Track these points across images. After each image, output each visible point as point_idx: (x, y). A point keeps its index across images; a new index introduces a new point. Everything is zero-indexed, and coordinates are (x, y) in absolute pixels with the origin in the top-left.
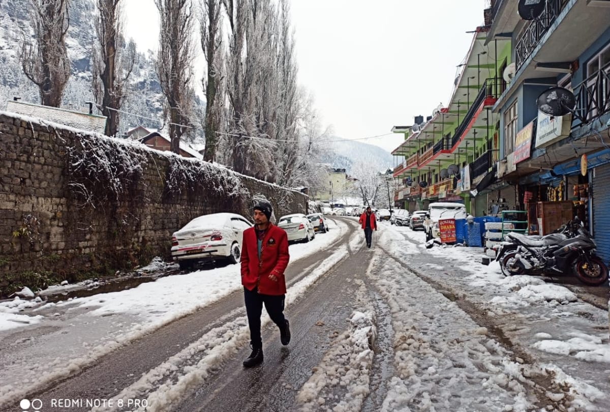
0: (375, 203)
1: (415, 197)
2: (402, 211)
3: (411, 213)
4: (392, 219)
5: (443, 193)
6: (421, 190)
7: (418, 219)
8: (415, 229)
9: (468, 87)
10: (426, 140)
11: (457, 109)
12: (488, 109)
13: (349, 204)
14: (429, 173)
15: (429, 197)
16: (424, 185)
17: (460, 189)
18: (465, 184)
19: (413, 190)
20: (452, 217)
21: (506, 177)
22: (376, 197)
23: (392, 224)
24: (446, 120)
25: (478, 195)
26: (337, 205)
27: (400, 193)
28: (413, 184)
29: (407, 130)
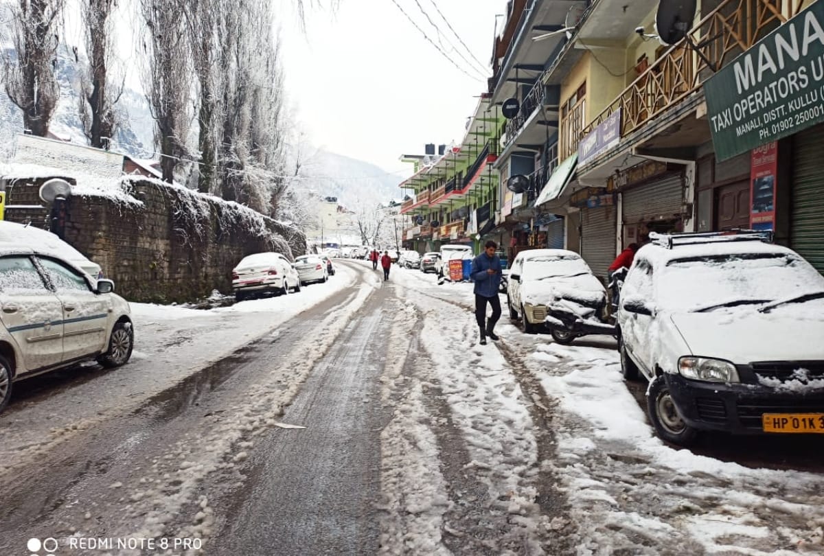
0: (377, 242)
1: (425, 237)
2: (412, 252)
3: (422, 254)
4: (401, 261)
5: (454, 234)
6: (432, 230)
7: (430, 261)
8: (425, 271)
9: (477, 134)
10: (438, 175)
11: (468, 150)
12: (490, 164)
13: (344, 243)
14: (441, 211)
15: (441, 238)
16: (436, 225)
17: (469, 232)
18: (473, 228)
19: (423, 229)
20: (460, 258)
21: (500, 225)
22: (377, 235)
23: (401, 266)
24: (457, 158)
25: (480, 239)
26: (329, 245)
27: (408, 232)
28: (424, 222)
29: (417, 160)
